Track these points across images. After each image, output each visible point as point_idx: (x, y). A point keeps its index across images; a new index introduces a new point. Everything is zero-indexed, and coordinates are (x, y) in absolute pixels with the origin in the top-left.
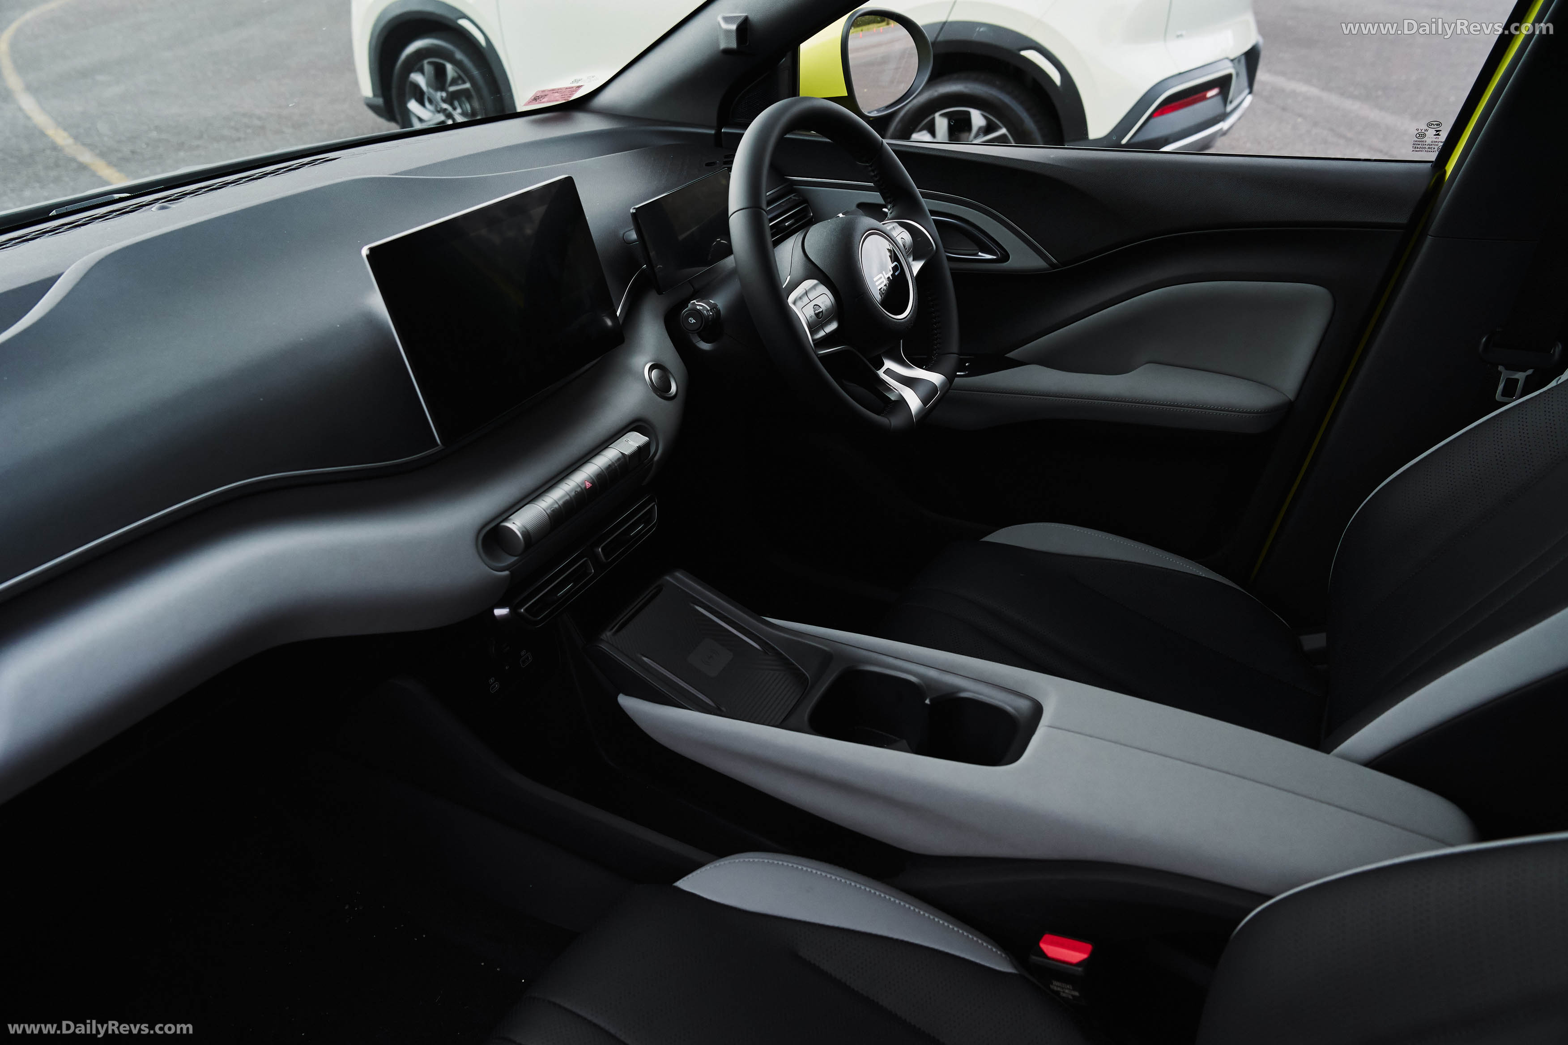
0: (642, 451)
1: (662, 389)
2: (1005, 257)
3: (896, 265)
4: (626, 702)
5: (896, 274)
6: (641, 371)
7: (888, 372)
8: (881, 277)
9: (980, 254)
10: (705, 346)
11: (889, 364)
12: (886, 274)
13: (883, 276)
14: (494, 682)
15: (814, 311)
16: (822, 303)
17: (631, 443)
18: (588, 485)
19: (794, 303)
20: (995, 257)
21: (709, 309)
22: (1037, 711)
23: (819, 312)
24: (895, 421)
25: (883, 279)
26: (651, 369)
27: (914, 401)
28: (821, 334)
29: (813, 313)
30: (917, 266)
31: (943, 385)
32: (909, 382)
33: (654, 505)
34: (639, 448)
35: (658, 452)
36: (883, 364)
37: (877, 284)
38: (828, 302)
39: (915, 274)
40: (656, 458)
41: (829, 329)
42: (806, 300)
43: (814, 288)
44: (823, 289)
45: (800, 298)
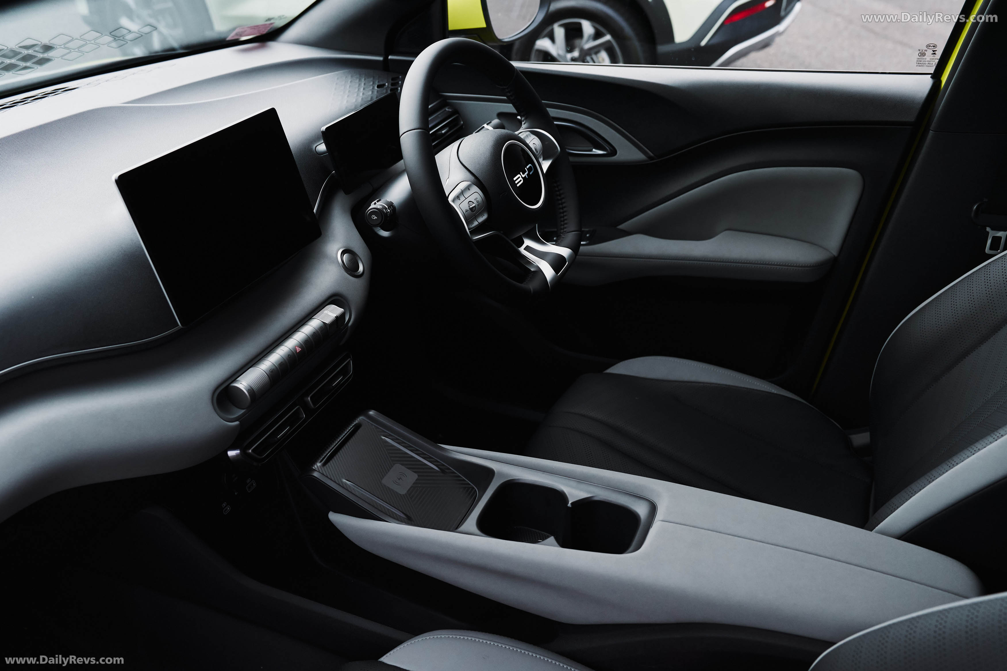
0: (339, 319)
1: (351, 269)
2: (613, 152)
3: (530, 166)
4: (335, 518)
5: (530, 173)
6: (335, 256)
7: (528, 249)
8: (519, 177)
9: (594, 150)
10: (385, 234)
11: (528, 242)
12: (523, 174)
13: (520, 177)
14: (226, 507)
15: (469, 206)
16: (475, 200)
17: (330, 314)
18: (299, 350)
19: (453, 201)
20: (605, 153)
21: (387, 207)
22: (653, 509)
23: (473, 207)
25: (521, 179)
26: (343, 253)
27: (548, 272)
28: (476, 223)
29: (468, 208)
30: (546, 165)
31: (571, 256)
32: (543, 255)
33: (350, 361)
34: (337, 317)
35: (350, 319)
36: (523, 243)
37: (516, 182)
38: (479, 199)
39: (545, 171)
40: (350, 324)
41: (481, 219)
42: (462, 198)
43: (468, 188)
44: (475, 189)
45: (458, 197)
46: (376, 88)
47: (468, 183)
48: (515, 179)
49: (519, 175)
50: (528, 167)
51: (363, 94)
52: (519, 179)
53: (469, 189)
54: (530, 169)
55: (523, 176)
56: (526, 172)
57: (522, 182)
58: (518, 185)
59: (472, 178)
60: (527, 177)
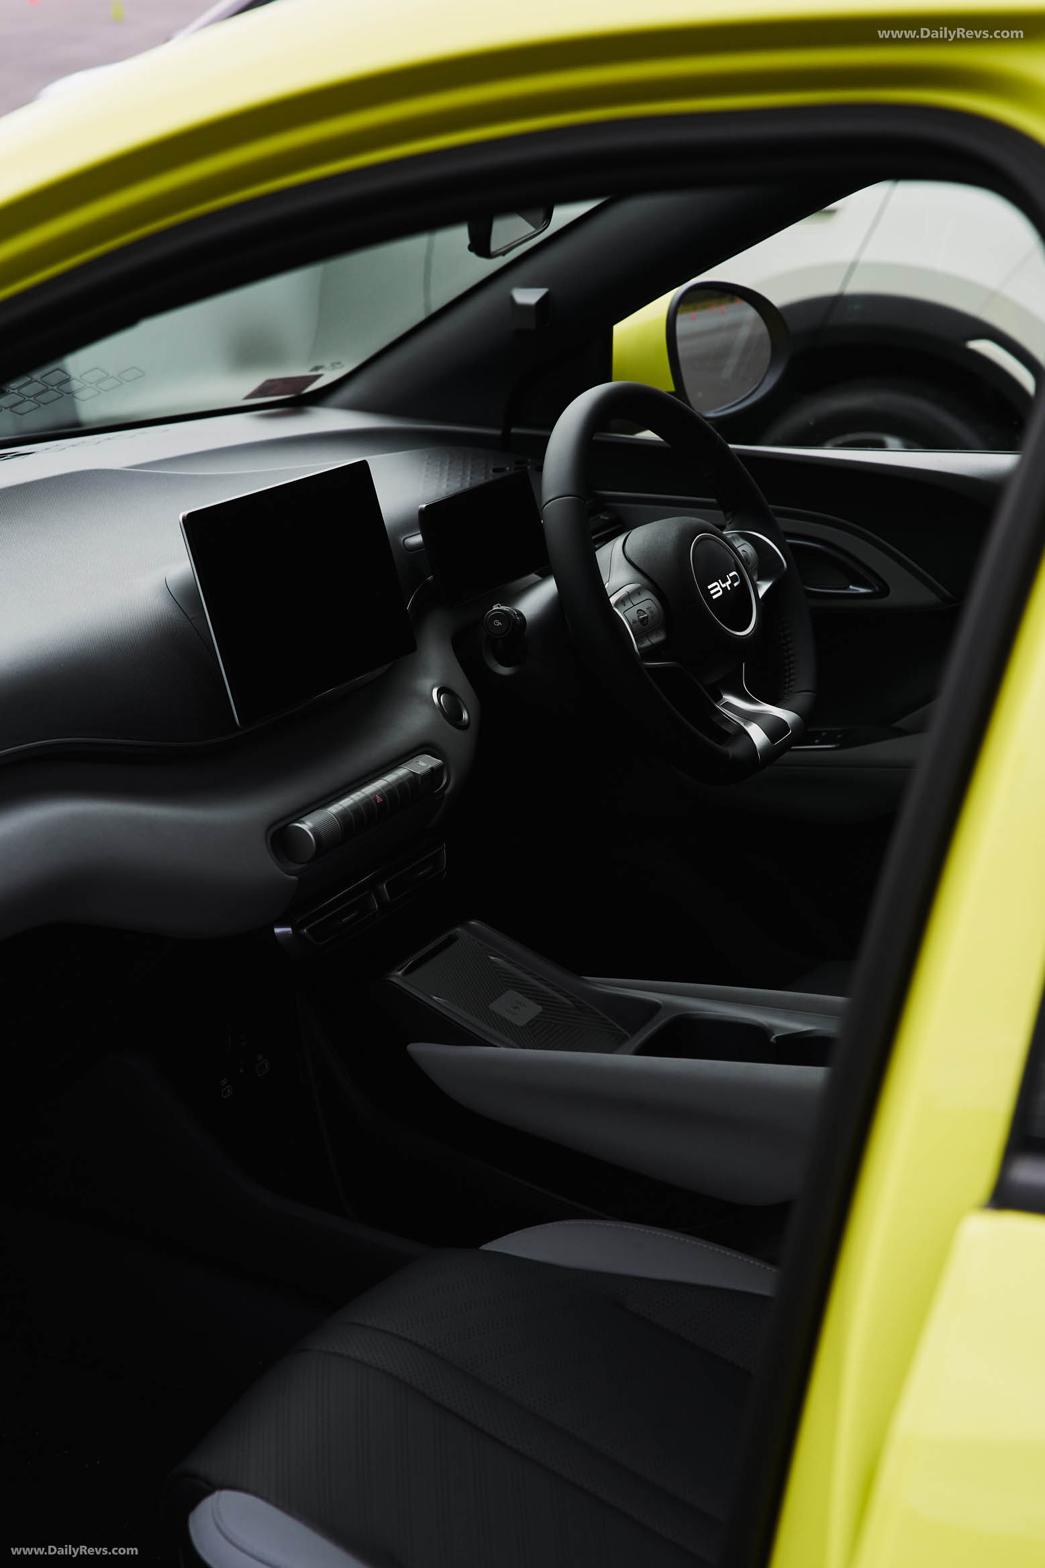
0: (434, 773)
1: (451, 714)
2: (884, 591)
3: (735, 575)
4: (419, 1049)
5: (735, 584)
6: (428, 693)
7: (728, 705)
8: (716, 586)
9: (851, 587)
10: (504, 671)
11: (730, 699)
12: (723, 583)
13: (719, 586)
15: (638, 617)
16: (647, 609)
17: (423, 764)
18: (379, 800)
19: (617, 604)
20: (869, 591)
21: (516, 614)
23: (646, 618)
24: (734, 750)
25: (719, 588)
26: (439, 693)
27: (757, 734)
28: (647, 643)
29: (636, 619)
30: (764, 587)
31: (795, 723)
32: (751, 717)
34: (432, 769)
35: (448, 783)
36: (723, 697)
37: (712, 592)
38: (654, 608)
39: (760, 596)
40: (447, 791)
41: (656, 639)
42: (629, 605)
43: (636, 592)
44: (647, 595)
45: (621, 602)
46: (491, 472)
47: (639, 585)
48: (710, 587)
49: (716, 584)
50: (731, 575)
51: (471, 478)
52: (717, 589)
53: (639, 594)
54: (734, 579)
55: (723, 586)
56: (728, 581)
57: (721, 593)
58: (714, 597)
59: (645, 581)
60: (729, 589)
